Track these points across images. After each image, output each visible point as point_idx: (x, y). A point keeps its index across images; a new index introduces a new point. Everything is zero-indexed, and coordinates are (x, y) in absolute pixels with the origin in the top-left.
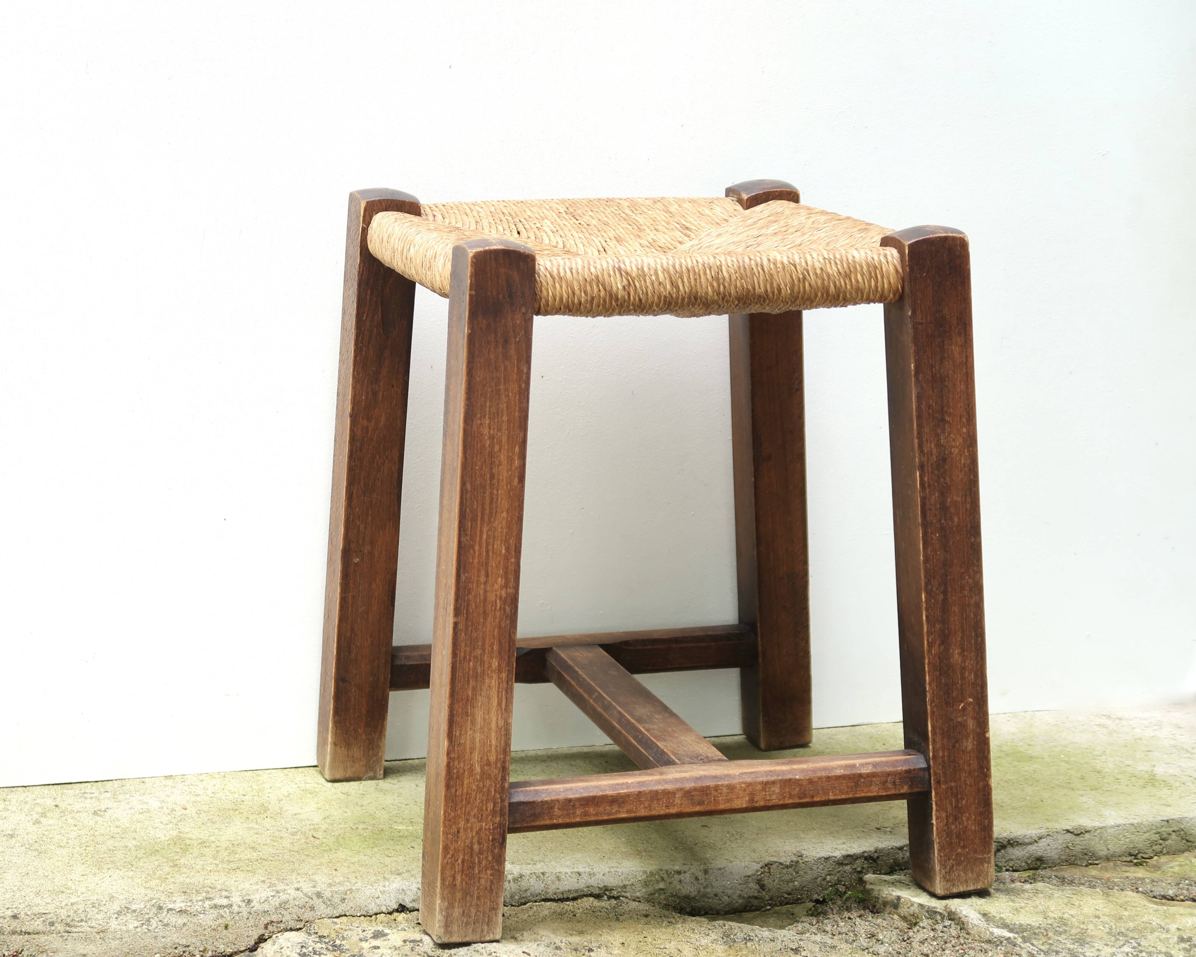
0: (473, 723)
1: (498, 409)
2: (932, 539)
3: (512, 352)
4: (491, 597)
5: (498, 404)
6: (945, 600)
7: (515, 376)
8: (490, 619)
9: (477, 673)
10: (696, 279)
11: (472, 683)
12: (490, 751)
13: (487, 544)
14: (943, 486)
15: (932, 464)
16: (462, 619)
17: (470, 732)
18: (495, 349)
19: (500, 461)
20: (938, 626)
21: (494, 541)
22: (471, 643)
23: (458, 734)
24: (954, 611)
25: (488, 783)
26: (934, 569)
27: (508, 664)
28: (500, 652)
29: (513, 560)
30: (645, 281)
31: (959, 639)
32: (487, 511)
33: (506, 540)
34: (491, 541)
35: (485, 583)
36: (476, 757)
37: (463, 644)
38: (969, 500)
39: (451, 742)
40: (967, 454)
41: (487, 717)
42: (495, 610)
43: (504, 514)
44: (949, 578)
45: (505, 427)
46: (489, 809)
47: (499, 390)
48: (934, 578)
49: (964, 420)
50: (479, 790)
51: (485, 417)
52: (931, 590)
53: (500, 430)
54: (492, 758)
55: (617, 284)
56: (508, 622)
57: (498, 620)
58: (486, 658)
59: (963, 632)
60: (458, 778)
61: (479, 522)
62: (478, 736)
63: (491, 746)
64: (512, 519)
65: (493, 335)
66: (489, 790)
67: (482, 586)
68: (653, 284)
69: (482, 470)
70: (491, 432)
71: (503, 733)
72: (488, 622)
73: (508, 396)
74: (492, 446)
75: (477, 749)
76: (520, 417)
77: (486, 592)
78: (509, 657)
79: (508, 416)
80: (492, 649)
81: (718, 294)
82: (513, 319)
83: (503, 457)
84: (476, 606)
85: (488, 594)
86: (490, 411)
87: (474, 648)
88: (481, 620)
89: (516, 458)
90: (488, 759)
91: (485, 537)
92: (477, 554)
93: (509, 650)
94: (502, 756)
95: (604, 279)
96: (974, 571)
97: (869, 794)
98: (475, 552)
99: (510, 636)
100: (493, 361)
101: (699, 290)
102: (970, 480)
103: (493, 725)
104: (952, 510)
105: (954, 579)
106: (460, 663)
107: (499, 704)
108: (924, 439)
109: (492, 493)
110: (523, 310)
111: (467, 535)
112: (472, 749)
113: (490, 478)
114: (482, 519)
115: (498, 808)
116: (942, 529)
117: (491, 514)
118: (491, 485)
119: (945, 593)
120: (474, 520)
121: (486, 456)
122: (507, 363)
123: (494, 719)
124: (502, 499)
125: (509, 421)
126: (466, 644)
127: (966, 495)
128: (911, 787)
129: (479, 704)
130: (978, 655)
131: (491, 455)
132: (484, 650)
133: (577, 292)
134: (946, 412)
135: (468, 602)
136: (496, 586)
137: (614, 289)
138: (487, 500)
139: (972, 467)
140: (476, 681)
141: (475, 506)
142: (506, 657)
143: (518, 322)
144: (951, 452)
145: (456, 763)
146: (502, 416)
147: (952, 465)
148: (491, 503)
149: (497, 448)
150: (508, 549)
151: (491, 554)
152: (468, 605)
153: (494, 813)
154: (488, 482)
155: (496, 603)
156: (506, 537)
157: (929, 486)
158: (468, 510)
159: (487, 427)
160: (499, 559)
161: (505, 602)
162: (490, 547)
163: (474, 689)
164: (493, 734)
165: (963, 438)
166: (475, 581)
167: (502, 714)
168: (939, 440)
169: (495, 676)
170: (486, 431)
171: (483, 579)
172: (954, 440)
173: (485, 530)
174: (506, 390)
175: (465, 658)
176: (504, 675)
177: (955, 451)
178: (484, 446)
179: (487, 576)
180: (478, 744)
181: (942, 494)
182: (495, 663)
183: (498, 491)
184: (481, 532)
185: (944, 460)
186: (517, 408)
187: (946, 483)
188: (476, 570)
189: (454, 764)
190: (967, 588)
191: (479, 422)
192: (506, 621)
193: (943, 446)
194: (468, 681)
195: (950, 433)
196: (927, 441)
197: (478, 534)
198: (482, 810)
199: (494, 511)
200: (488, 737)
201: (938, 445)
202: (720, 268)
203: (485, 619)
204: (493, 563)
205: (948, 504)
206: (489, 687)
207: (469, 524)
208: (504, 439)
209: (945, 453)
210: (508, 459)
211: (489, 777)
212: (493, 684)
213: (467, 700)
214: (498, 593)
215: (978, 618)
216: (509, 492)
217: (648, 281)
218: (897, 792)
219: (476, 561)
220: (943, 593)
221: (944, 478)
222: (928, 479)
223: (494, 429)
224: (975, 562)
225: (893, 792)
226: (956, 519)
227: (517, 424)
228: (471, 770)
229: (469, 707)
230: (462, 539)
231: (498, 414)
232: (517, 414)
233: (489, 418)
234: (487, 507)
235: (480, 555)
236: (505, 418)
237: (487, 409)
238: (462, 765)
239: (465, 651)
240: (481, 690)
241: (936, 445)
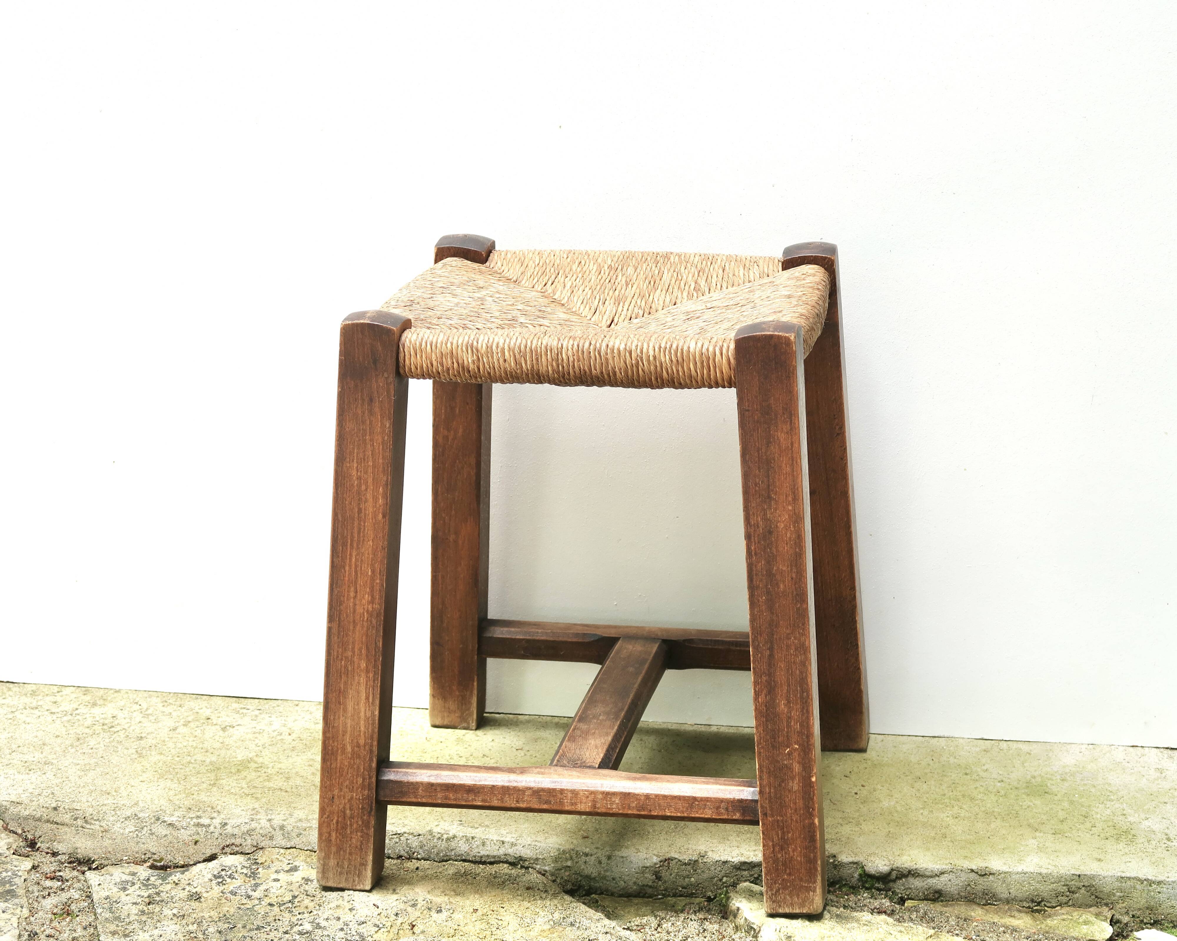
0: (345, 710)
1: (365, 455)
2: (758, 601)
3: (377, 409)
4: (359, 610)
5: (364, 451)
6: (771, 656)
7: (379, 429)
8: (358, 628)
9: (348, 670)
10: (537, 359)
11: (344, 678)
12: (360, 735)
13: (356, 566)
14: (769, 556)
15: (758, 535)
16: (335, 625)
17: (342, 718)
18: (362, 405)
19: (366, 499)
20: (764, 678)
21: (361, 564)
22: (343, 645)
23: (332, 718)
24: (780, 666)
25: (358, 761)
26: (760, 627)
27: (375, 666)
28: (367, 656)
29: (378, 581)
30: (492, 357)
31: (785, 691)
32: (356, 539)
33: (372, 564)
34: (359, 563)
35: (355, 598)
36: (348, 738)
37: (336, 646)
38: (794, 570)
39: (327, 724)
40: (792, 529)
41: (357, 707)
42: (363, 621)
43: (371, 543)
44: (775, 636)
45: (370, 470)
46: (359, 783)
47: (365, 440)
48: (761, 636)
49: (790, 499)
50: (351, 766)
51: (353, 461)
52: (758, 645)
53: (366, 473)
54: (362, 742)
55: (468, 358)
56: (374, 632)
57: (365, 629)
58: (356, 659)
59: (789, 685)
60: (332, 754)
61: (349, 547)
62: (349, 722)
63: (360, 731)
64: (377, 548)
65: (360, 394)
66: (358, 768)
67: (352, 600)
68: (498, 360)
69: (351, 504)
70: (359, 474)
71: (370, 722)
72: (357, 629)
73: (373, 446)
74: (359, 486)
75: (349, 733)
76: (383, 463)
77: (355, 605)
78: (375, 661)
79: (373, 462)
80: (361, 652)
81: (558, 372)
82: (377, 382)
83: (369, 496)
84: (347, 616)
85: (357, 607)
86: (357, 456)
87: (345, 650)
88: (351, 628)
89: (380, 497)
90: (357, 742)
91: (354, 560)
92: (347, 573)
93: (375, 655)
94: (370, 741)
95: (457, 354)
96: (799, 633)
97: (703, 816)
98: (345, 572)
99: (376, 643)
100: (360, 416)
101: (541, 368)
102: (796, 552)
103: (362, 714)
104: (778, 577)
105: (780, 638)
106: (334, 660)
107: (367, 698)
108: (751, 513)
109: (359, 524)
110: (386, 375)
111: (338, 556)
112: (345, 732)
113: (358, 511)
114: (352, 545)
115: (366, 784)
116: (768, 593)
117: (359, 541)
118: (359, 518)
119: (771, 649)
120: (344, 544)
121: (355, 494)
122: (372, 418)
123: (363, 710)
124: (368, 530)
125: (374, 467)
126: (338, 645)
127: (791, 566)
128: (743, 814)
129: (350, 696)
130: (803, 708)
131: (359, 493)
132: (354, 653)
133: (435, 363)
134: (772, 491)
135: (340, 611)
136: (364, 601)
137: (466, 362)
138: (356, 530)
139: (797, 541)
140: (348, 677)
141: (345, 534)
142: (373, 661)
143: (381, 385)
144: (777, 526)
145: (331, 742)
146: (368, 462)
147: (777, 537)
148: (359, 533)
149: (363, 487)
150: (373, 572)
151: (359, 575)
152: (340, 614)
153: (363, 787)
154: (357, 515)
155: (364, 615)
156: (372, 561)
157: (756, 554)
158: (339, 537)
159: (355, 470)
160: (366, 579)
161: (371, 616)
162: (358, 569)
163: (346, 683)
164: (362, 722)
165: (789, 515)
166: (346, 595)
167: (369, 707)
168: (765, 514)
169: (363, 675)
170: (354, 473)
171: (352, 594)
172: (780, 516)
173: (354, 554)
174: (372, 440)
175: (338, 657)
176: (371, 675)
177: (781, 526)
178: (353, 485)
179: (356, 592)
180: (349, 729)
181: (768, 562)
182: (363, 665)
183: (365, 523)
184: (351, 555)
185: (770, 533)
186: (381, 457)
187: (772, 553)
188: (346, 586)
189: (329, 742)
190: (793, 647)
191: (348, 465)
192: (372, 630)
193: (769, 520)
194: (341, 676)
195: (776, 509)
196: (754, 514)
197: (348, 557)
198: (353, 783)
199: (362, 539)
200: (358, 724)
201: (765, 519)
202: (560, 352)
203: (354, 627)
204: (360, 582)
205: (774, 572)
206: (359, 683)
207: (341, 548)
208: (370, 480)
209: (771, 527)
210: (373, 498)
211: (359, 757)
212: (362, 681)
213: (340, 692)
214: (366, 607)
215: (804, 675)
216: (374, 525)
217: (495, 357)
218: (730, 817)
219: (347, 579)
220: (769, 649)
221: (771, 549)
222: (755, 548)
223: (361, 471)
224: (801, 625)
225: (725, 817)
226: (782, 586)
227: (381, 469)
228: (344, 749)
229: (341, 698)
230: (335, 560)
231: (364, 460)
232: (381, 461)
233: (357, 462)
234: (356, 535)
235: (350, 574)
236: (370, 463)
237: (355, 454)
238: (336, 744)
239: (338, 651)
240: (352, 685)
241: (762, 519)
